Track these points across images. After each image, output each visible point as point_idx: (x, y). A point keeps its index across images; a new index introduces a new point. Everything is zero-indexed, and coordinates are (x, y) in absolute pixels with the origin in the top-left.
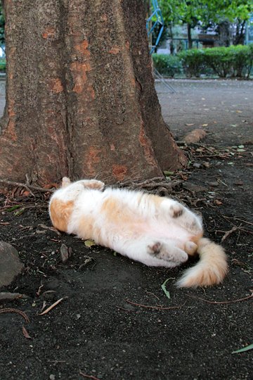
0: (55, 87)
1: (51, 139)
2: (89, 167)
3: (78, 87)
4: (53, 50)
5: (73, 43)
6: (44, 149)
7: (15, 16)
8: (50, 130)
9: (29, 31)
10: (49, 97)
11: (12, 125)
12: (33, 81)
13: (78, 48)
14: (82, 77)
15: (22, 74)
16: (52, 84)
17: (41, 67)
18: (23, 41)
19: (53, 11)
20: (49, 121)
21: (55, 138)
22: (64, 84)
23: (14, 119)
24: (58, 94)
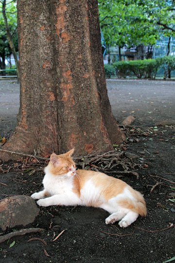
0: (50, 98)
1: (48, 128)
2: (72, 145)
3: (65, 98)
4: (49, 75)
5: (61, 71)
6: (44, 134)
7: (25, 54)
8: (48, 123)
9: (34, 63)
10: (47, 104)
11: (25, 120)
12: (37, 94)
13: (64, 74)
14: (67, 92)
15: (30, 89)
16: (49, 96)
17: (42, 85)
18: (30, 69)
19: (49, 52)
20: (47, 118)
21: (51, 128)
22: (56, 96)
23: (26, 116)
24: (52, 101)
